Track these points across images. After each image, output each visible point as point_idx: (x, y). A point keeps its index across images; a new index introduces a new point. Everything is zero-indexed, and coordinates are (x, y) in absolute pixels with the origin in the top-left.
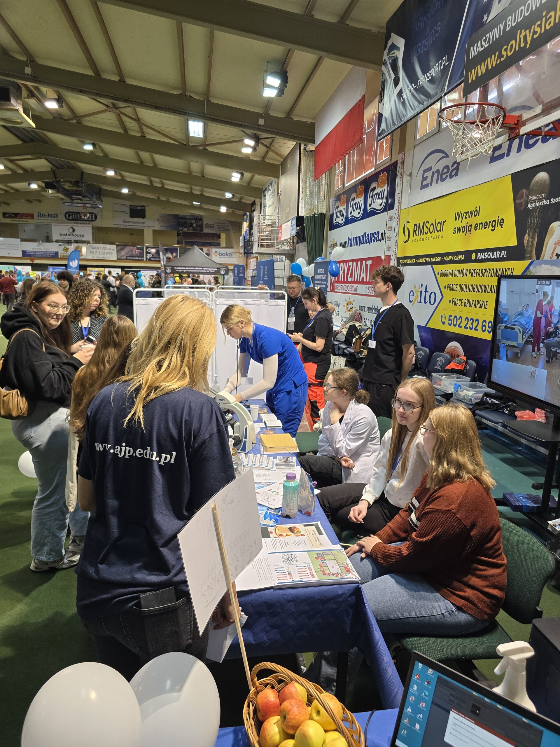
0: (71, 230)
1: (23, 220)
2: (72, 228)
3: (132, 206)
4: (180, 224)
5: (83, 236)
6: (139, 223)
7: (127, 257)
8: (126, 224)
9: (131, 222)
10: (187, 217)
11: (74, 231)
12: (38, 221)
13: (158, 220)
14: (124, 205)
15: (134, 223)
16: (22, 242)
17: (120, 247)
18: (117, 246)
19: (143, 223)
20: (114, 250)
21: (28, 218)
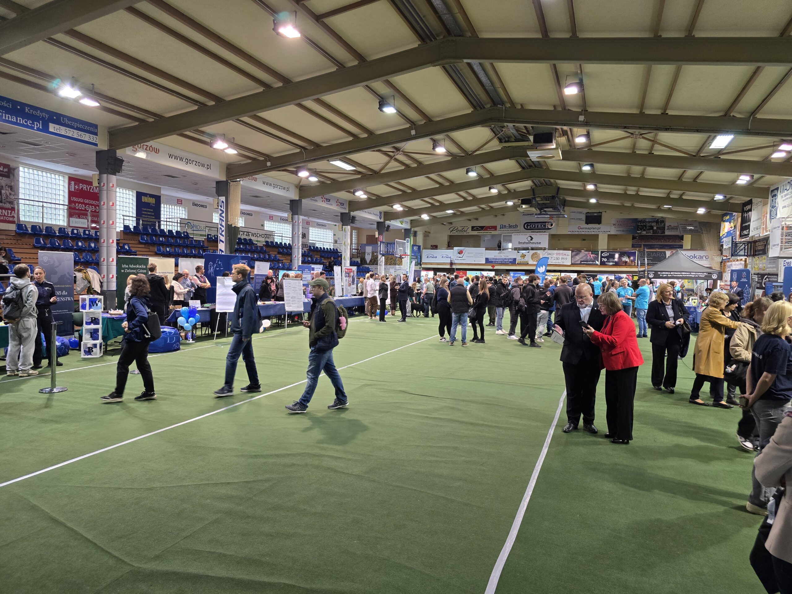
0: (530, 238)
1: (487, 232)
2: (531, 237)
3: (588, 213)
4: (638, 228)
5: (540, 243)
6: (594, 229)
7: (581, 261)
8: (581, 230)
9: (586, 228)
10: (647, 220)
11: (532, 239)
12: (500, 232)
13: (614, 225)
14: (581, 213)
15: (589, 229)
16: (487, 251)
17: (575, 252)
18: (572, 251)
19: (598, 228)
20: (568, 255)
21: (492, 229)
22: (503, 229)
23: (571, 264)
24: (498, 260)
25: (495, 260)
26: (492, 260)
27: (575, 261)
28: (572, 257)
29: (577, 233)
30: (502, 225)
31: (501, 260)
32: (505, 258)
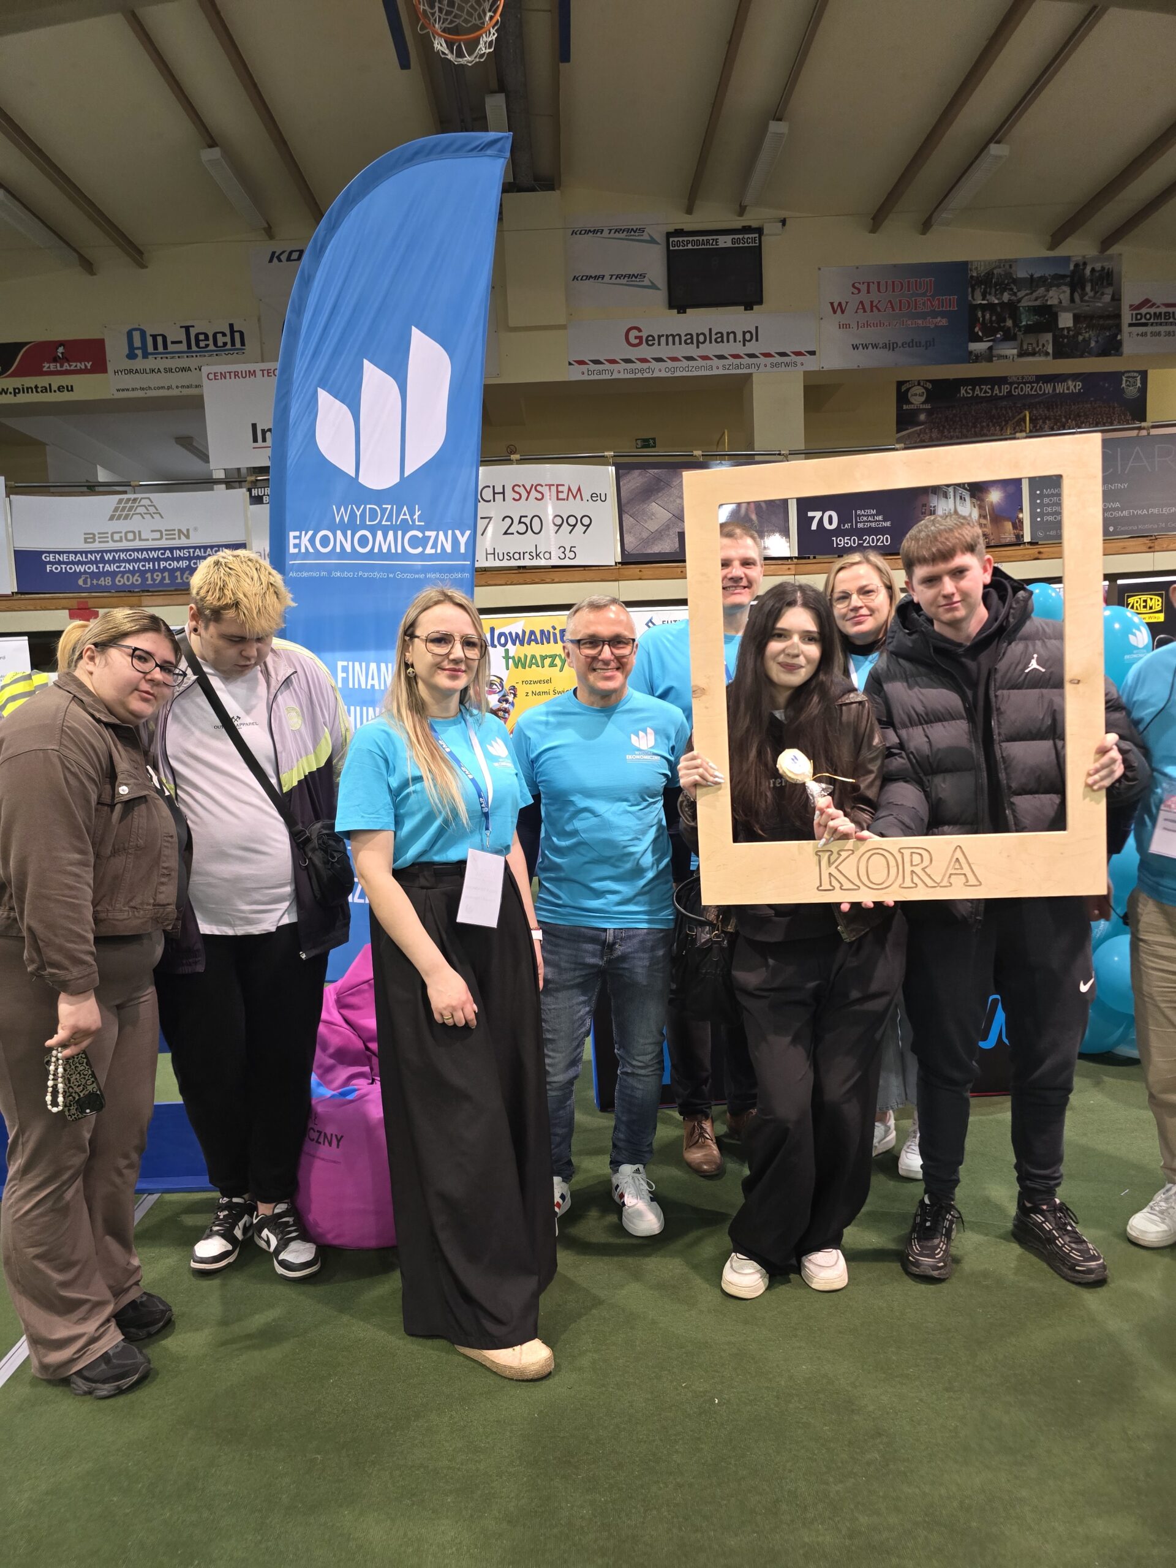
1: (42, 381)
3: (679, 233)
4: (973, 321)
6: (721, 338)
8: (645, 351)
9: (673, 338)
10: (1021, 274)
12: (129, 381)
13: (838, 308)
14: (633, 233)
15: (690, 339)
16: (18, 499)
17: (637, 472)
18: (619, 467)
19: (748, 336)
20: (603, 499)
21: (70, 366)
22: (151, 363)
23: (619, 563)
24: (114, 561)
25: (91, 562)
26: (73, 563)
27: (645, 535)
28: (624, 508)
29: (622, 371)
30: (137, 336)
31: (138, 560)
32: (165, 549)
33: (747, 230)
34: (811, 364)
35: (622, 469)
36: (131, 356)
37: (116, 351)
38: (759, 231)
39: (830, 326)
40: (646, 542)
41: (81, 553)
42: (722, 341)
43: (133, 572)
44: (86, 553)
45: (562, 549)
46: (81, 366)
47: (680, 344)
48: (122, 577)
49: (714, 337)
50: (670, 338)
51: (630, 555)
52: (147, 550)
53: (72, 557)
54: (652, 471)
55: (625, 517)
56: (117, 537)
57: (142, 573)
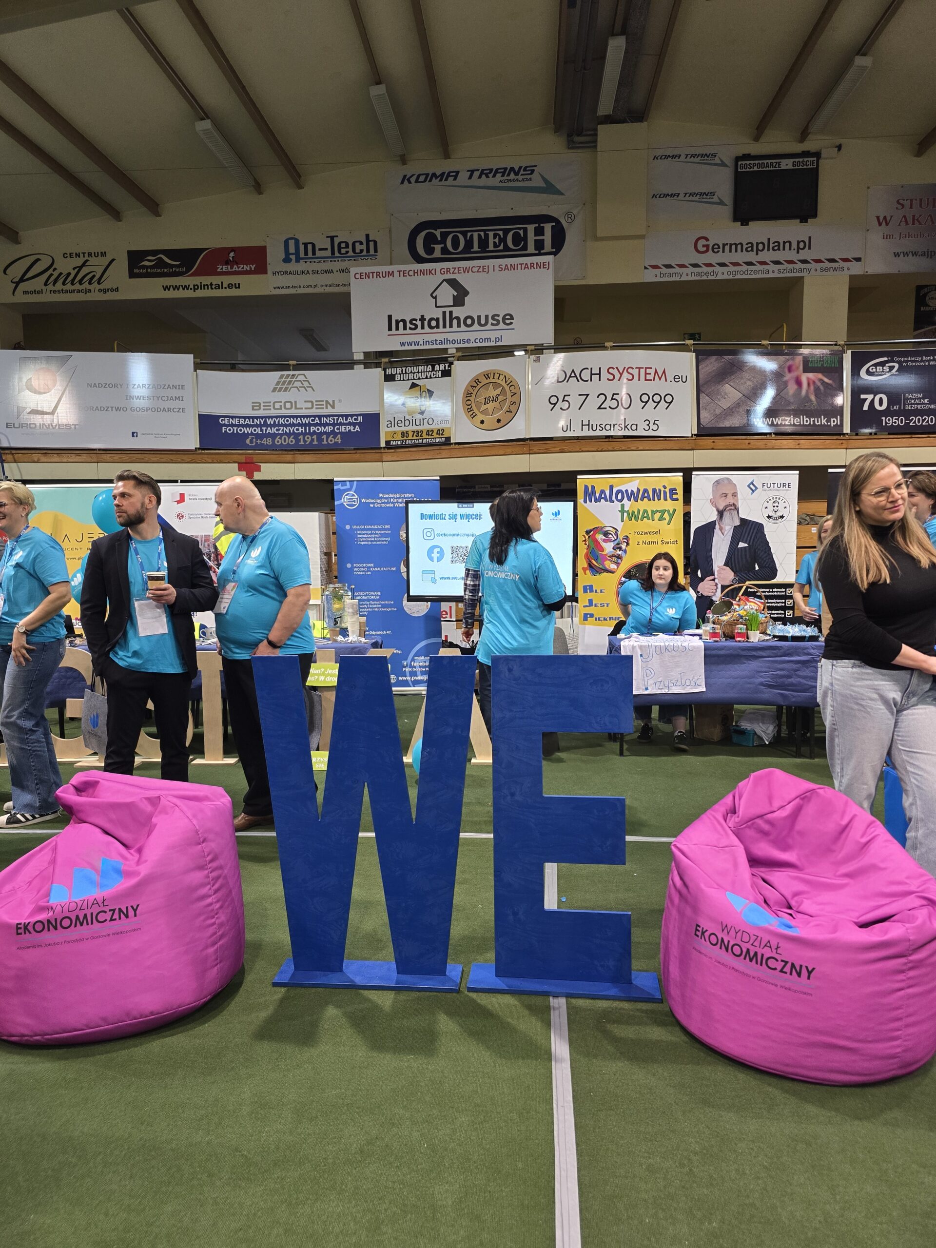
0: (447, 294)
1: (216, 280)
2: (453, 283)
3: (746, 157)
5: (508, 319)
6: (778, 246)
8: (710, 257)
9: (736, 246)
11: (461, 296)
12: (284, 280)
13: (883, 221)
14: (706, 158)
15: (750, 247)
16: (205, 375)
17: (713, 358)
18: (698, 353)
19: (801, 245)
20: (684, 380)
21: (238, 268)
22: (302, 266)
23: (695, 435)
24: (274, 425)
25: (257, 426)
26: (242, 426)
27: (718, 411)
28: (703, 389)
29: (690, 274)
30: (292, 243)
31: (293, 425)
32: (315, 416)
33: (806, 154)
34: (856, 269)
35: (701, 356)
36: (287, 260)
37: (274, 257)
38: (818, 155)
39: (876, 237)
40: (719, 417)
41: (249, 418)
42: (779, 249)
43: (289, 435)
44: (253, 418)
45: (647, 422)
46: (247, 268)
47: (742, 251)
48: (280, 438)
49: (771, 246)
50: (734, 247)
51: (704, 428)
52: (301, 417)
53: (242, 421)
54: (726, 357)
55: (702, 396)
56: (277, 406)
57: (296, 436)
